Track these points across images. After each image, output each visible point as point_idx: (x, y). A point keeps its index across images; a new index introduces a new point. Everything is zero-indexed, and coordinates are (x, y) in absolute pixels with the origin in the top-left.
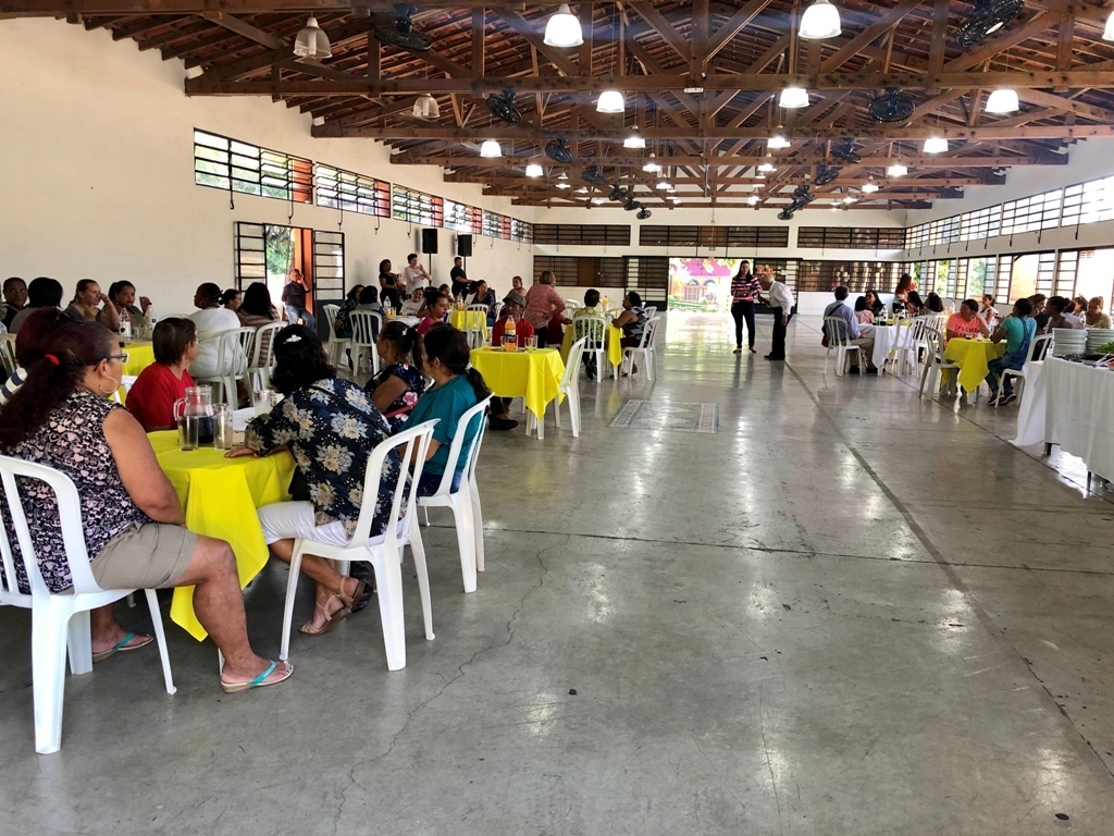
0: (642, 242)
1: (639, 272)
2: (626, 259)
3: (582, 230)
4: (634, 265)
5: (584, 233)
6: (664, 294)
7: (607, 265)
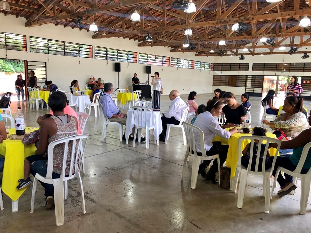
0: (253, 70)
1: (252, 81)
2: (247, 76)
3: (231, 65)
4: (250, 78)
5: (231, 66)
6: (261, 90)
7: (239, 79)
